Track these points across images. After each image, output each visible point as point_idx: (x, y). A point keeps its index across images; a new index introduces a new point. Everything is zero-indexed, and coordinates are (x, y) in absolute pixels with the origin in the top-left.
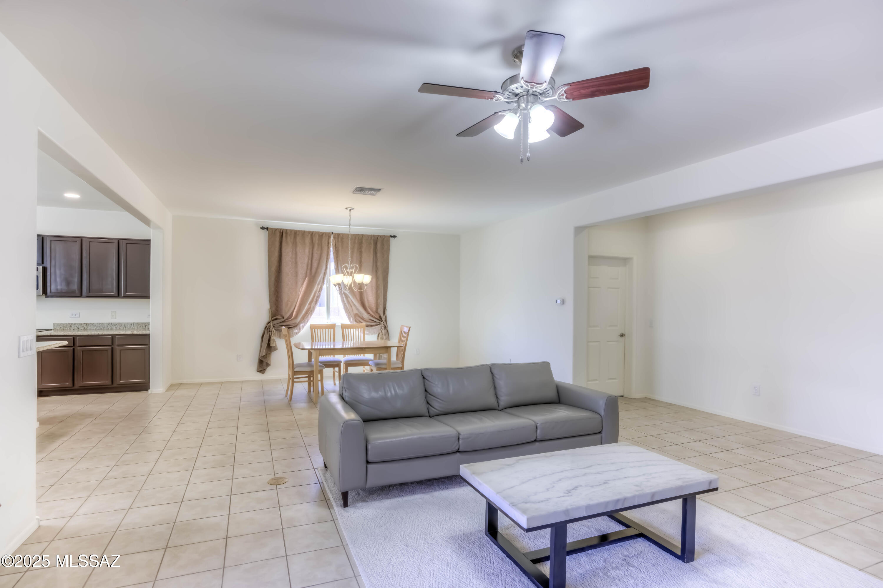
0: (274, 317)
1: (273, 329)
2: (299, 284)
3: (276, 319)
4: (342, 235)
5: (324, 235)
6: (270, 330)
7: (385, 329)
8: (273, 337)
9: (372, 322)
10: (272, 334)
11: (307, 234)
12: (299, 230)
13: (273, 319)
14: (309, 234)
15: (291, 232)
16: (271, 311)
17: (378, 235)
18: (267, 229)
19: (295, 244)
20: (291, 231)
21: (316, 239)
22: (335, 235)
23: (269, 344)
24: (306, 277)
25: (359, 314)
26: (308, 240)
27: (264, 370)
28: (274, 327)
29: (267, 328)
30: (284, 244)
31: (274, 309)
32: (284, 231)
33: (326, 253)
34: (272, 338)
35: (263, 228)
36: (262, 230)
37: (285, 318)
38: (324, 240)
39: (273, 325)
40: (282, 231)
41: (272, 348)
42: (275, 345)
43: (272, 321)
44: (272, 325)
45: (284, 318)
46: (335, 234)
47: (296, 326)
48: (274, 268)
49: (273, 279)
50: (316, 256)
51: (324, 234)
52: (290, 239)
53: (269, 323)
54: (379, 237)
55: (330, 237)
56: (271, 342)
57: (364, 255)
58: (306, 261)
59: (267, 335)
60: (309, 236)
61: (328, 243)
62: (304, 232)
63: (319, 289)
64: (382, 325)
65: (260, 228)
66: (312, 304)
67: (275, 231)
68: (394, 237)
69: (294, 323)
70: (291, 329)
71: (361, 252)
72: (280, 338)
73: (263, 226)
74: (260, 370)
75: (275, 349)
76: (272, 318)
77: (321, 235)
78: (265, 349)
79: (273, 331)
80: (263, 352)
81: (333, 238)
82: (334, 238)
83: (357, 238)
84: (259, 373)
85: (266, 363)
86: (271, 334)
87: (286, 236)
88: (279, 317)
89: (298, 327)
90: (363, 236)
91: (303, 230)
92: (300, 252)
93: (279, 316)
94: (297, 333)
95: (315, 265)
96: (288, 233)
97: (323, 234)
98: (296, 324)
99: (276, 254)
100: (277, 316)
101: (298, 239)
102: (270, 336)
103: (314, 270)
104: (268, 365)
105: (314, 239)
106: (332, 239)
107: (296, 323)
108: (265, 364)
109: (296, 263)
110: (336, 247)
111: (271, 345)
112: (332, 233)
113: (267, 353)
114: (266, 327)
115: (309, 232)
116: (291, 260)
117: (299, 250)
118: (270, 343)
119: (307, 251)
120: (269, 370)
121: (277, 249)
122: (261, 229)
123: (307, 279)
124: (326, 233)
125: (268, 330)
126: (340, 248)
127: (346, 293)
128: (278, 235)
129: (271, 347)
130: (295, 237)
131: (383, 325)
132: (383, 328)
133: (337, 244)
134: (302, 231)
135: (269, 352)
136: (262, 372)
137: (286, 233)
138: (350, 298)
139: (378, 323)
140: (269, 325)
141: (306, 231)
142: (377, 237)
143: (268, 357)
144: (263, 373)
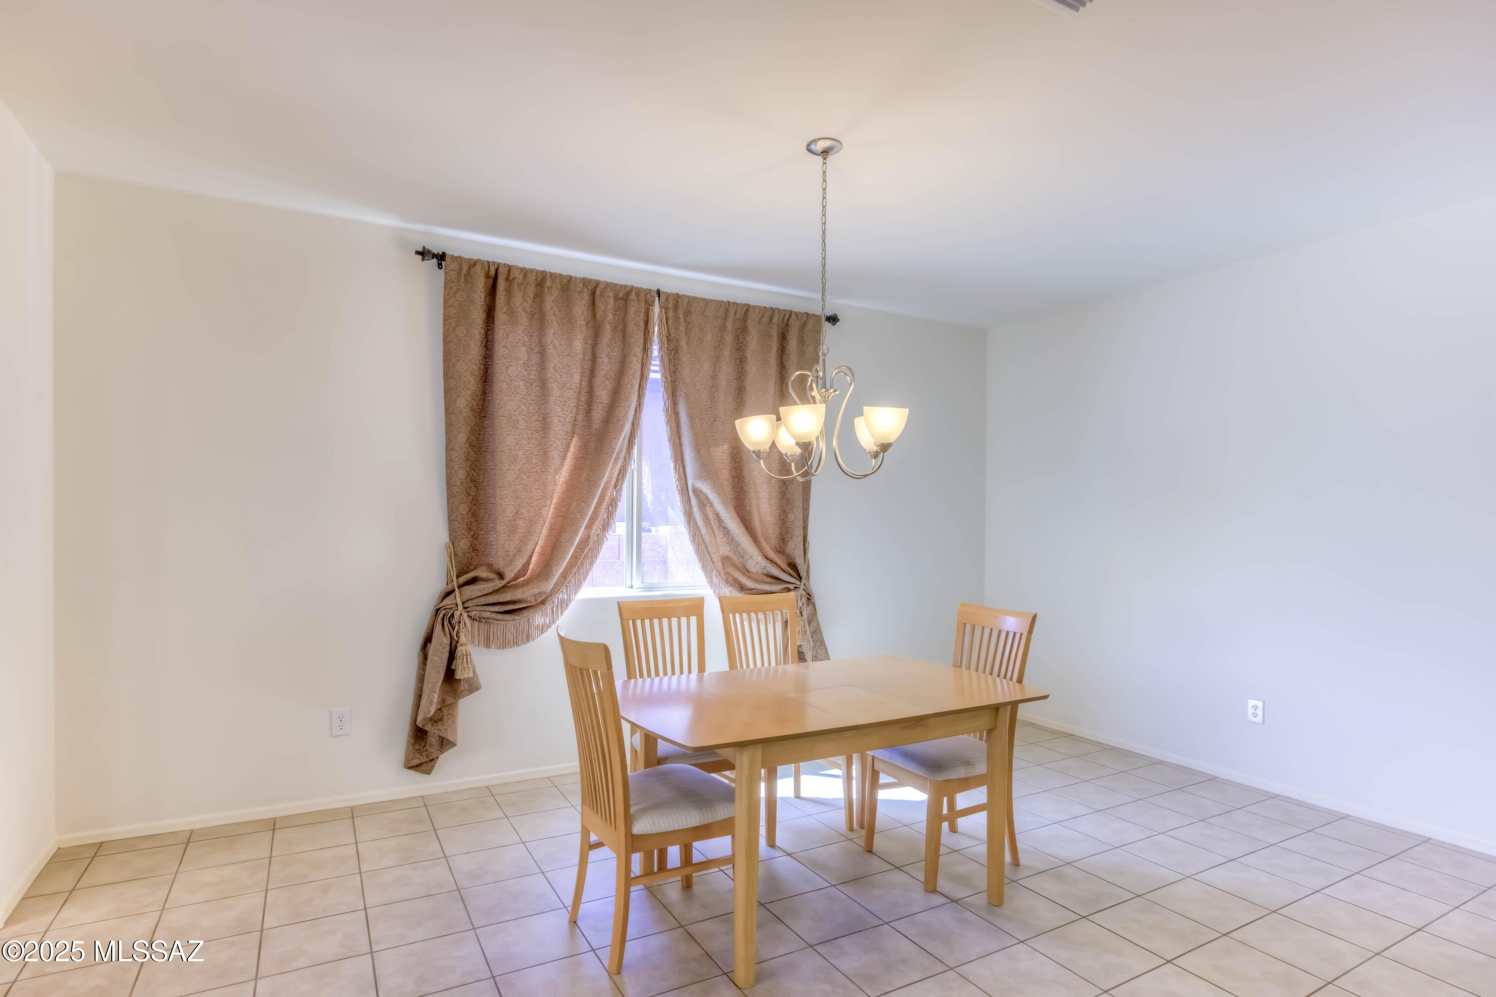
0: (466, 573)
1: (465, 615)
2: (555, 455)
3: (473, 581)
4: (685, 303)
5: (633, 296)
6: (454, 621)
7: (808, 605)
8: (465, 645)
9: (770, 583)
10: (462, 635)
11: (579, 290)
12: (553, 271)
13: (463, 579)
14: (586, 290)
15: (525, 276)
16: (455, 555)
17: (791, 311)
18: (441, 258)
19: (539, 318)
20: (525, 272)
21: (607, 307)
22: (667, 299)
23: (450, 675)
24: (573, 433)
25: (735, 558)
26: (580, 309)
27: (432, 760)
28: (465, 608)
29: (441, 615)
30: (501, 316)
31: (464, 544)
32: (500, 270)
33: (640, 355)
34: (460, 650)
35: (424, 254)
36: (423, 260)
37: (509, 575)
38: (632, 311)
39: (463, 603)
40: (493, 272)
41: (463, 686)
42: (471, 675)
43: (460, 587)
44: (460, 604)
45: (501, 576)
46: (668, 295)
47: (543, 602)
48: (465, 400)
49: (461, 438)
50: (606, 366)
51: (634, 293)
52: (522, 301)
53: (448, 594)
54: (794, 316)
55: (652, 304)
56: (458, 665)
57: (752, 369)
58: (577, 378)
59: (444, 639)
60: (586, 297)
61: (647, 323)
62: (570, 279)
63: (615, 475)
64: (801, 591)
65: (418, 253)
66: (595, 527)
67: (469, 268)
68: (833, 319)
69: (535, 596)
70: (525, 613)
71: (741, 362)
72: (488, 645)
73: (428, 247)
74: (417, 762)
75: (473, 686)
76: (458, 577)
77: (621, 295)
78: (438, 690)
79: (462, 624)
80: (431, 703)
81: (661, 307)
82: (665, 308)
83: (732, 311)
84: (412, 773)
85: (440, 737)
86: (458, 633)
87: (509, 291)
88: (482, 573)
89: (548, 607)
90: (747, 311)
91: (565, 273)
92: (554, 347)
93: (482, 568)
94: (543, 629)
95: (603, 394)
96: (514, 278)
97: (628, 293)
98: (544, 597)
99: (475, 349)
100: (475, 569)
101: (551, 301)
102: (454, 643)
103: (598, 414)
104: (445, 744)
105: (600, 305)
106: (656, 309)
107: (545, 593)
108: (432, 740)
109: (543, 385)
110: (669, 339)
111: (458, 676)
112: (659, 293)
113: (443, 701)
114: (438, 610)
115: (585, 282)
116: (525, 373)
117: (553, 336)
118: (453, 667)
119: (579, 344)
120: (446, 761)
121: (477, 332)
122: (420, 257)
123: (575, 440)
124: (638, 291)
125: (446, 623)
126: (683, 342)
127: (701, 491)
128: (481, 284)
129: (460, 680)
130: (539, 297)
131: (804, 590)
132: (804, 600)
133: (673, 331)
134: (561, 275)
135: (450, 700)
136: (424, 767)
137: (507, 279)
138: (712, 505)
139: (792, 587)
140: (448, 601)
141: (576, 278)
142: (787, 316)
143: (445, 719)
144: (428, 772)
